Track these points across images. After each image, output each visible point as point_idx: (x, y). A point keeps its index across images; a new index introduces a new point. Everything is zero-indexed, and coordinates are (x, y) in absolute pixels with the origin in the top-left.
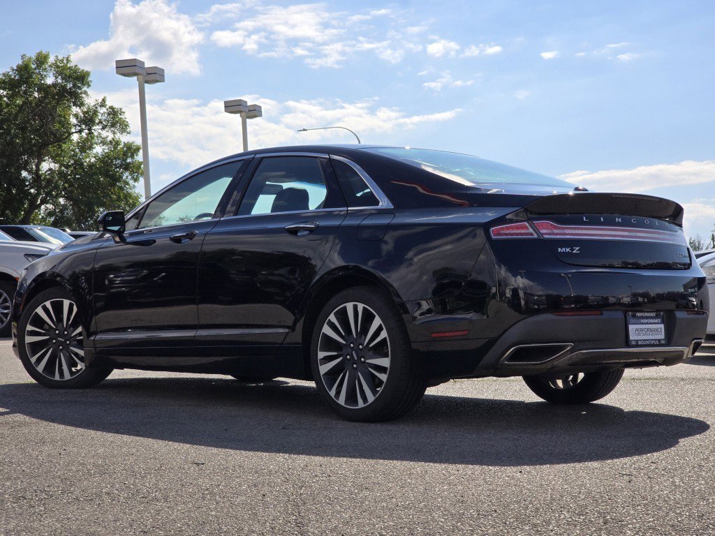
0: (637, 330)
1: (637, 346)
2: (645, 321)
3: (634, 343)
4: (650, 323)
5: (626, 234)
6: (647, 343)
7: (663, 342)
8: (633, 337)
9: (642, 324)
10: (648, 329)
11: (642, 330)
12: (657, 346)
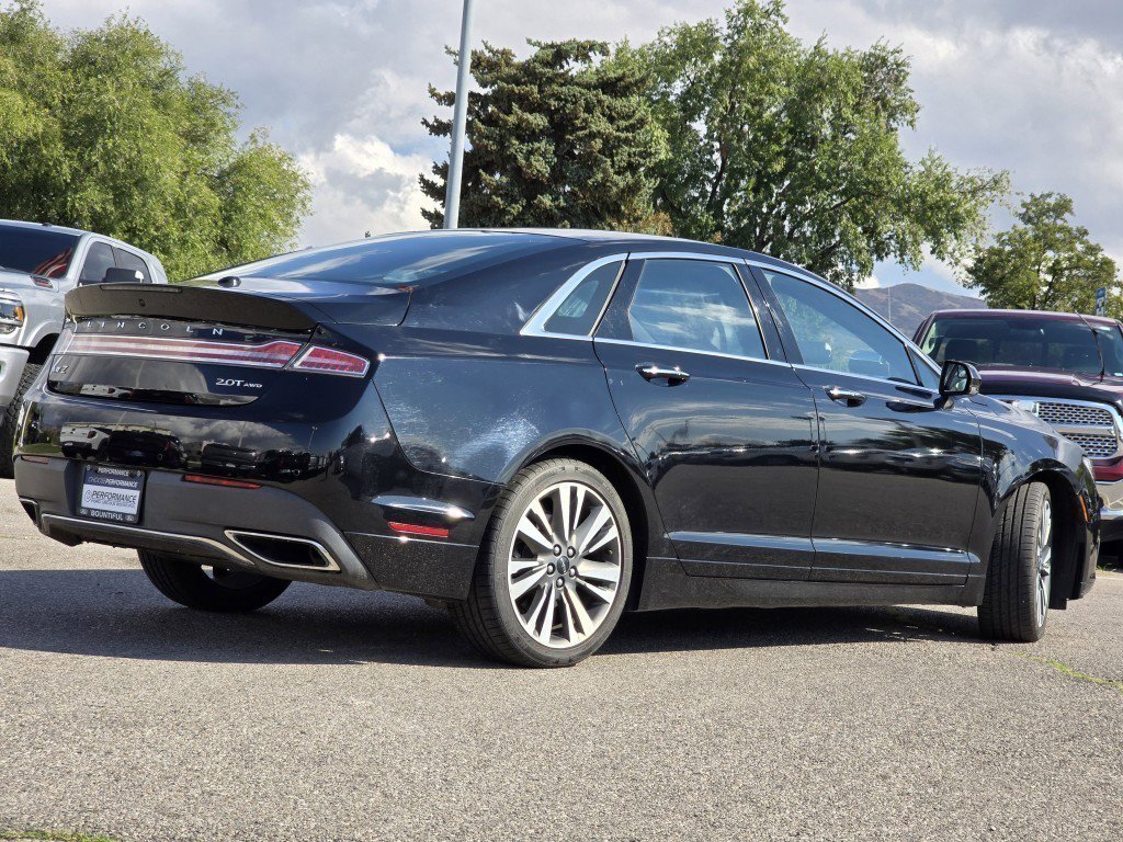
0: (96, 493)
1: (88, 517)
2: (113, 482)
3: (84, 512)
4: (120, 487)
5: (133, 346)
6: (104, 515)
7: (129, 519)
8: (87, 502)
9: (107, 485)
10: (114, 496)
11: (103, 494)
12: (119, 523)
